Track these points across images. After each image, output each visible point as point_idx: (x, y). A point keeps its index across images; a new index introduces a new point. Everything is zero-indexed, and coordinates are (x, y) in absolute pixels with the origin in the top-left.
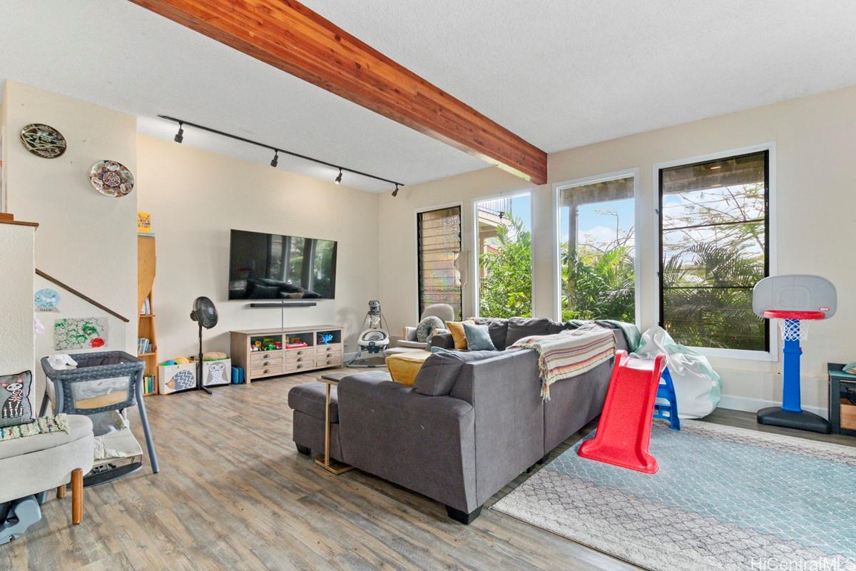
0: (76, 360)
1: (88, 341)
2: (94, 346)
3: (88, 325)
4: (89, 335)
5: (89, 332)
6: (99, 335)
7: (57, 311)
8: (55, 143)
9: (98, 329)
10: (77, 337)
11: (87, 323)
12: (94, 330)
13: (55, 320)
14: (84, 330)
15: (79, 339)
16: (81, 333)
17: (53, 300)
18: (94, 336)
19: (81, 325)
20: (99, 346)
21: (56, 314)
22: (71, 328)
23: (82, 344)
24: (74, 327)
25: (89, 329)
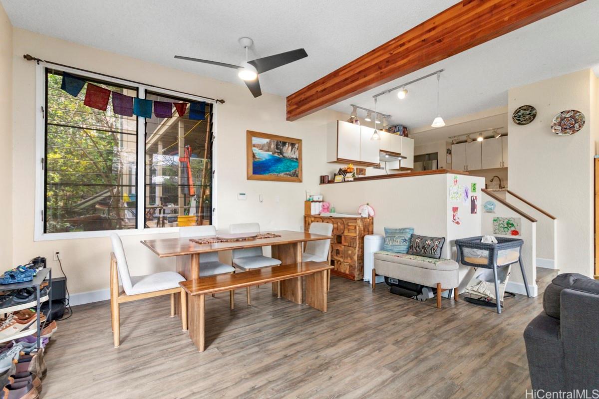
0: (497, 240)
1: (510, 231)
2: (513, 234)
3: (509, 222)
4: (510, 227)
5: (510, 226)
6: (515, 229)
7: (494, 213)
8: (531, 114)
9: (515, 225)
10: (504, 228)
11: (509, 220)
12: (512, 225)
13: (494, 217)
14: (507, 224)
15: (505, 229)
16: (506, 226)
17: (492, 207)
18: (513, 229)
19: (506, 221)
20: (516, 235)
21: (494, 214)
22: (500, 223)
23: (506, 232)
24: (502, 222)
25: (510, 224)
